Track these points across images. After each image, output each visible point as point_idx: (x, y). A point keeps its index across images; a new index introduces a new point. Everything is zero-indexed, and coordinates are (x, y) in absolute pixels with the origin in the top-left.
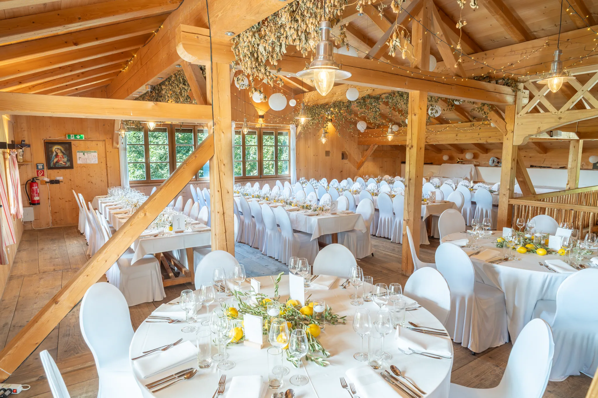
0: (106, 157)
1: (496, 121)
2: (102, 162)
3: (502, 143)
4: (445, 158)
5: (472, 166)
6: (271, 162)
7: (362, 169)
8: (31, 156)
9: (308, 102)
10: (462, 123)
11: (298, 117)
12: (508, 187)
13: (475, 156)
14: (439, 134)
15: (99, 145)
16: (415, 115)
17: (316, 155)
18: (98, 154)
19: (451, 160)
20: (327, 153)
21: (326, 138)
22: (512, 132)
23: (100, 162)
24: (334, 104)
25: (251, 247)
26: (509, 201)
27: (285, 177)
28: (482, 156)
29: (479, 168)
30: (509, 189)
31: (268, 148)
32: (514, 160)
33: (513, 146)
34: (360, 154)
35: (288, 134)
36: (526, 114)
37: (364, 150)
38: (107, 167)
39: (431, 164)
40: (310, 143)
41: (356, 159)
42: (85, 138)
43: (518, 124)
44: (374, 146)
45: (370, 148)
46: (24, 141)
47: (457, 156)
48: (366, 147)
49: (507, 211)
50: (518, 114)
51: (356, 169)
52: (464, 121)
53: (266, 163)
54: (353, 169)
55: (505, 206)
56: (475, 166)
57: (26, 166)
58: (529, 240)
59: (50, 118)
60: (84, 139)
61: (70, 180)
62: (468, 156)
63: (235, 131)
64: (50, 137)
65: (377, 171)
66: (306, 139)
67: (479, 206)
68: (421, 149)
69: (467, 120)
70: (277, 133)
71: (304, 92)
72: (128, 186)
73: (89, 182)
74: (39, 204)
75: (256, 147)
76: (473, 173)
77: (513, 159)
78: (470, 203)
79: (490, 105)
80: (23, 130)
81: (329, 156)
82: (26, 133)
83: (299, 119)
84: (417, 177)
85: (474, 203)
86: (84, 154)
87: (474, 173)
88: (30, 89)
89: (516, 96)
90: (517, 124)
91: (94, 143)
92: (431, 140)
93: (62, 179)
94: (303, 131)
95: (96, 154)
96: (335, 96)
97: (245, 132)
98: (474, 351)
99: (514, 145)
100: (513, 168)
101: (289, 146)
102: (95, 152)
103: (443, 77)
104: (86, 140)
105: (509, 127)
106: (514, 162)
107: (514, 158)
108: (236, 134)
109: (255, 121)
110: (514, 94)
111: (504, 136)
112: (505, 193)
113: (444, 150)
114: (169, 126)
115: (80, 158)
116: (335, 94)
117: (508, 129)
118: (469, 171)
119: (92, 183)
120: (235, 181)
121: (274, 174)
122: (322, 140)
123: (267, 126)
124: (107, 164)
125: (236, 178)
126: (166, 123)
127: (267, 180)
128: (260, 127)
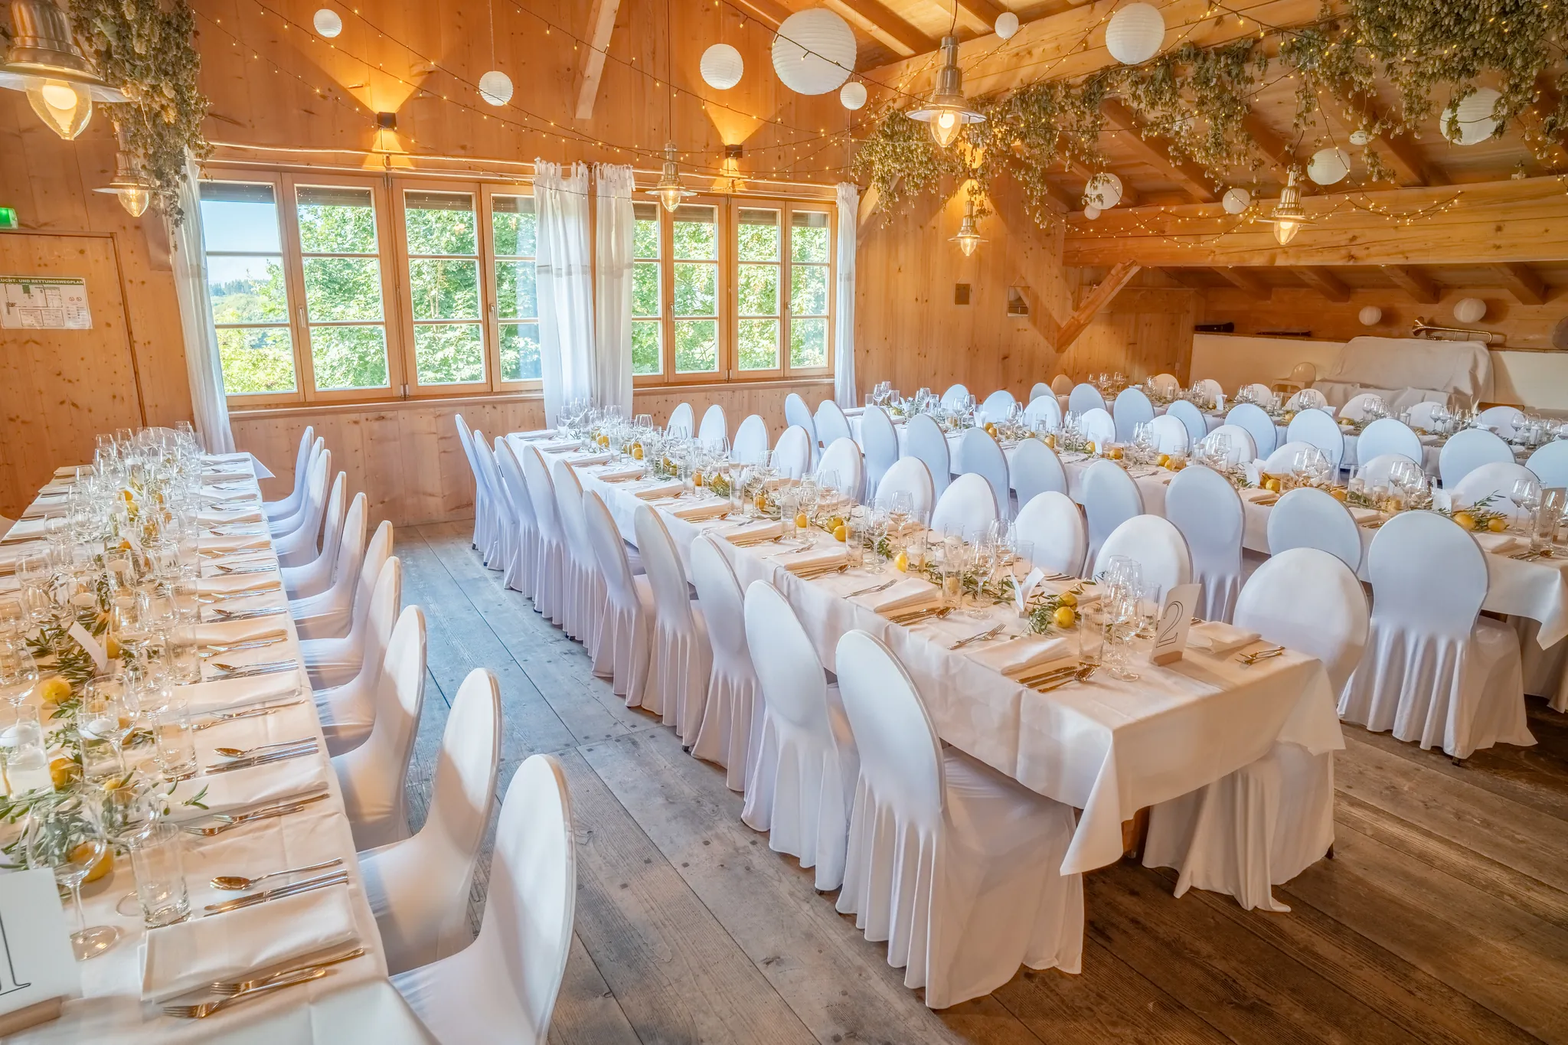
0: (124, 303)
2: (109, 325)
4: (1369, 316)
5: (1479, 347)
7: (1072, 350)
10: (1528, 177)
13: (1492, 313)
15: (88, 252)
17: (923, 299)
18: (91, 293)
19: (1389, 323)
20: (962, 294)
21: (976, 232)
23: (101, 324)
24: (1022, 94)
25: (686, 750)
27: (814, 377)
28: (1523, 314)
29: (1506, 357)
31: (752, 272)
34: (1070, 296)
35: (830, 219)
37: (1082, 284)
38: (132, 344)
39: (1307, 335)
40: (906, 254)
41: (1056, 315)
42: (20, 224)
44: (1126, 269)
45: (1109, 277)
47: (1422, 311)
48: (1088, 274)
51: (1052, 351)
54: (1044, 347)
56: (1491, 346)
60: (14, 225)
62: (1467, 311)
63: (634, 205)
65: (1120, 356)
66: (893, 239)
70: (790, 218)
72: (220, 418)
73: (62, 403)
75: (715, 267)
76: (1481, 376)
81: (966, 302)
86: (27, 290)
87: (1487, 374)
91: (67, 248)
92: (1373, 250)
94: (887, 207)
95: (80, 291)
96: (1027, 61)
101: (831, 266)
102: (76, 282)
104: (27, 229)
108: (637, 218)
109: (709, 168)
113: (1362, 287)
114: (378, 181)
115: (13, 305)
116: (1030, 53)
118: (1469, 366)
119: (74, 405)
120: (635, 395)
121: (777, 367)
122: (962, 241)
123: (755, 187)
124: (130, 333)
125: (638, 383)
126: (367, 167)
127: (750, 388)
128: (730, 192)
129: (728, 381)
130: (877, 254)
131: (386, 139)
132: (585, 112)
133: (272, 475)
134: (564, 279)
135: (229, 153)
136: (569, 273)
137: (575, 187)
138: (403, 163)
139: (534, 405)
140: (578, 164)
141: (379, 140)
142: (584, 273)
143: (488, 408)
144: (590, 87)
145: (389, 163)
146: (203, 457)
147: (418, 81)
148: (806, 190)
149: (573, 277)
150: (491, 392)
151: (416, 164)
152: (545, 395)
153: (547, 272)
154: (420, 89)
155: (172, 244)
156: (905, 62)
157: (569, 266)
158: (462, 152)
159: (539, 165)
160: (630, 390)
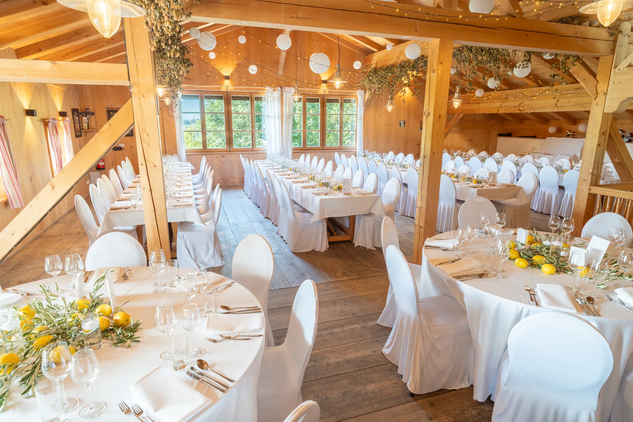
0: (163, 125)
1: (585, 80)
3: (588, 112)
6: (351, 132)
8: (96, 123)
9: (377, 63)
10: (566, 84)
11: (333, 80)
12: (591, 171)
14: (535, 99)
16: (434, 72)
17: (388, 125)
19: (560, 133)
20: (402, 123)
22: (605, 94)
26: (590, 190)
27: (351, 149)
30: (592, 173)
31: (331, 117)
32: (604, 133)
33: (604, 115)
35: (356, 101)
36: (628, 67)
37: (448, 120)
38: (164, 135)
39: (535, 137)
40: (382, 111)
43: (614, 82)
45: (454, 117)
46: (88, 109)
47: (568, 127)
48: (450, 117)
49: (585, 202)
50: (616, 67)
52: (570, 81)
53: (346, 133)
55: (584, 196)
57: (92, 133)
58: (546, 249)
59: (111, 86)
61: (131, 147)
62: (582, 128)
64: (111, 105)
65: (465, 144)
66: (376, 107)
67: (568, 193)
68: (440, 117)
69: (574, 81)
70: (343, 101)
71: (374, 52)
72: (183, 154)
74: (104, 169)
75: (319, 116)
77: (602, 132)
78: (557, 188)
79: (576, 56)
80: (88, 98)
81: (404, 126)
82: (90, 101)
83: (333, 83)
84: (434, 153)
85: (562, 188)
88: (64, 57)
89: (615, 41)
90: (612, 82)
93: (124, 146)
94: (371, 97)
97: (296, 99)
98: (412, 391)
99: (605, 113)
100: (602, 145)
101: (356, 115)
103: (461, 17)
105: (601, 88)
106: (603, 137)
107: (603, 130)
109: (317, 87)
110: (612, 38)
111: (593, 100)
112: (586, 179)
113: (552, 119)
114: (225, 93)
117: (599, 90)
120: (293, 153)
121: (339, 146)
122: (388, 107)
123: (331, 92)
124: (164, 133)
125: (294, 149)
126: (222, 90)
127: (329, 152)
128: (324, 94)
129: (323, 149)
130: (371, 111)
131: (227, 82)
132: (280, 72)
133: (194, 168)
134: (273, 119)
135: (189, 87)
136: (275, 118)
137: (277, 94)
138: (231, 88)
139: (264, 154)
140: (278, 87)
141: (225, 83)
142: (279, 118)
143: (252, 155)
144: (281, 66)
145: (227, 89)
146: (179, 162)
147: (235, 66)
148: (348, 92)
149: (276, 119)
150: (253, 151)
151: (234, 89)
152: (267, 152)
153: (269, 117)
154: (236, 68)
155: (174, 111)
156: (376, 53)
157: (275, 116)
158: (247, 85)
159: (267, 88)
160: (291, 151)
